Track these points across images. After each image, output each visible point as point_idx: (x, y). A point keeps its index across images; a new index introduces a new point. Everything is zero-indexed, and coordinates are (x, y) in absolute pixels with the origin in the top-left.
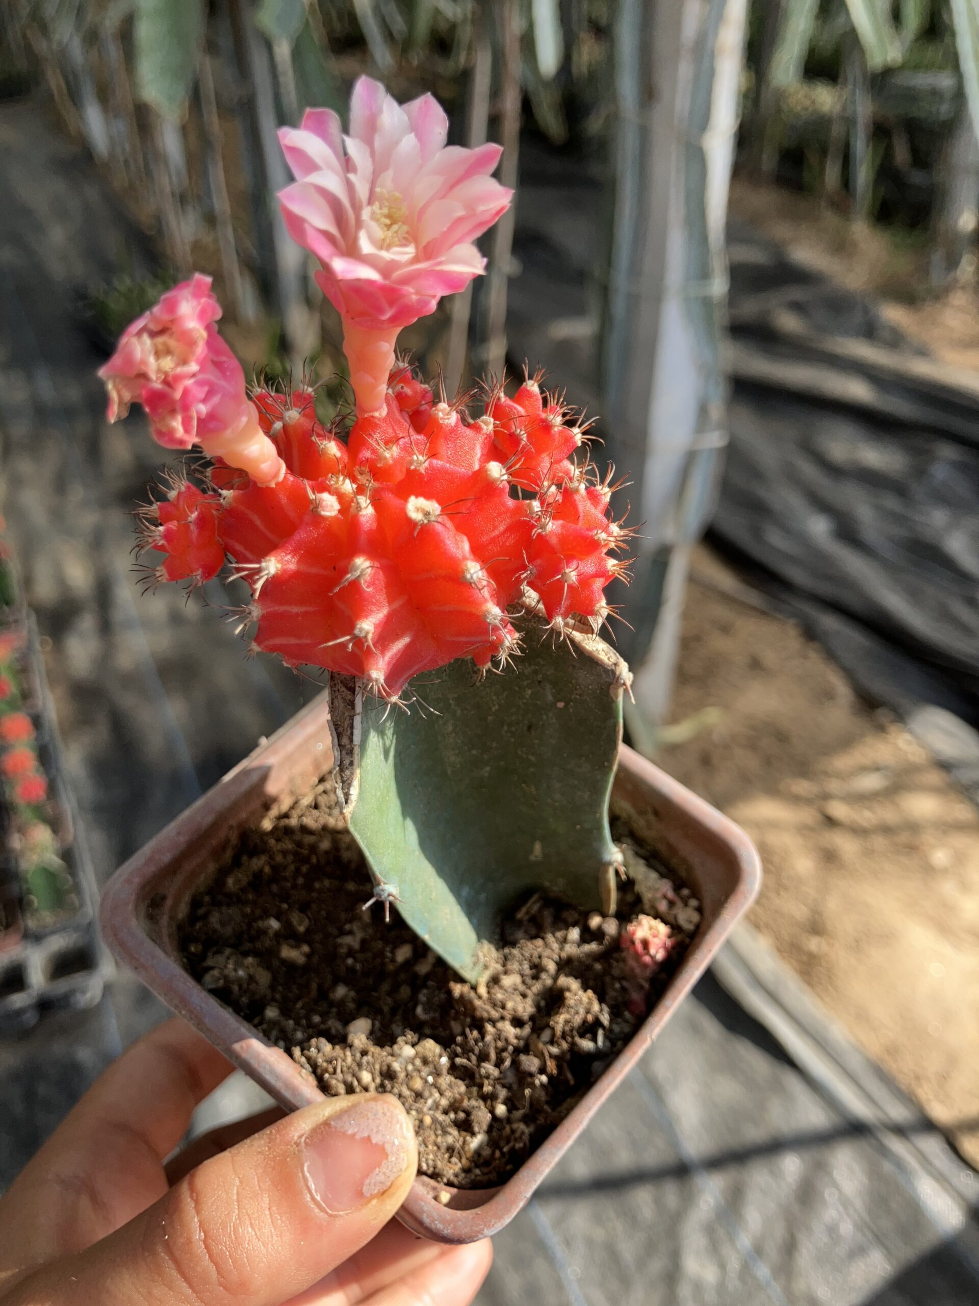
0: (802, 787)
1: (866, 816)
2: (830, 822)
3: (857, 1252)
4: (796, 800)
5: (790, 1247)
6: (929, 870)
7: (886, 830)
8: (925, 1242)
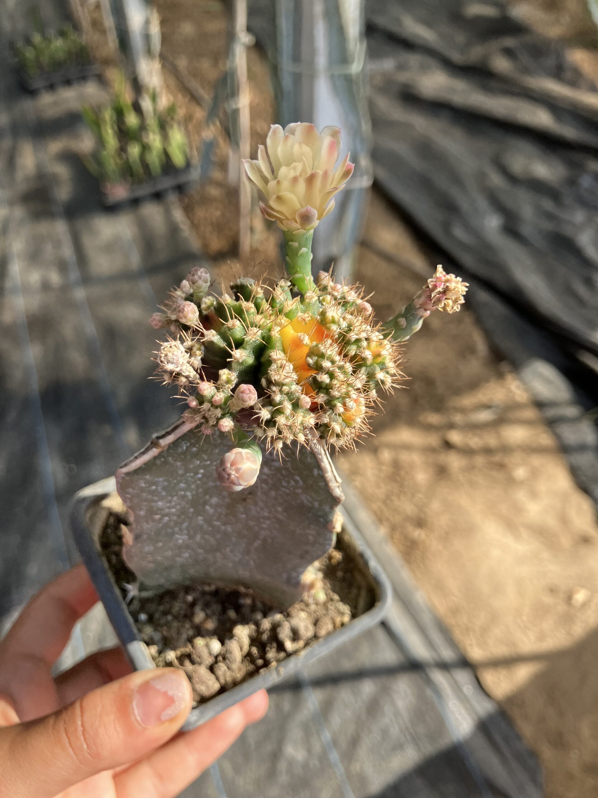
0: (434, 418)
1: (475, 442)
2: (448, 445)
3: (399, 747)
4: (429, 428)
5: (355, 742)
6: (511, 481)
7: (488, 451)
8: (443, 743)
